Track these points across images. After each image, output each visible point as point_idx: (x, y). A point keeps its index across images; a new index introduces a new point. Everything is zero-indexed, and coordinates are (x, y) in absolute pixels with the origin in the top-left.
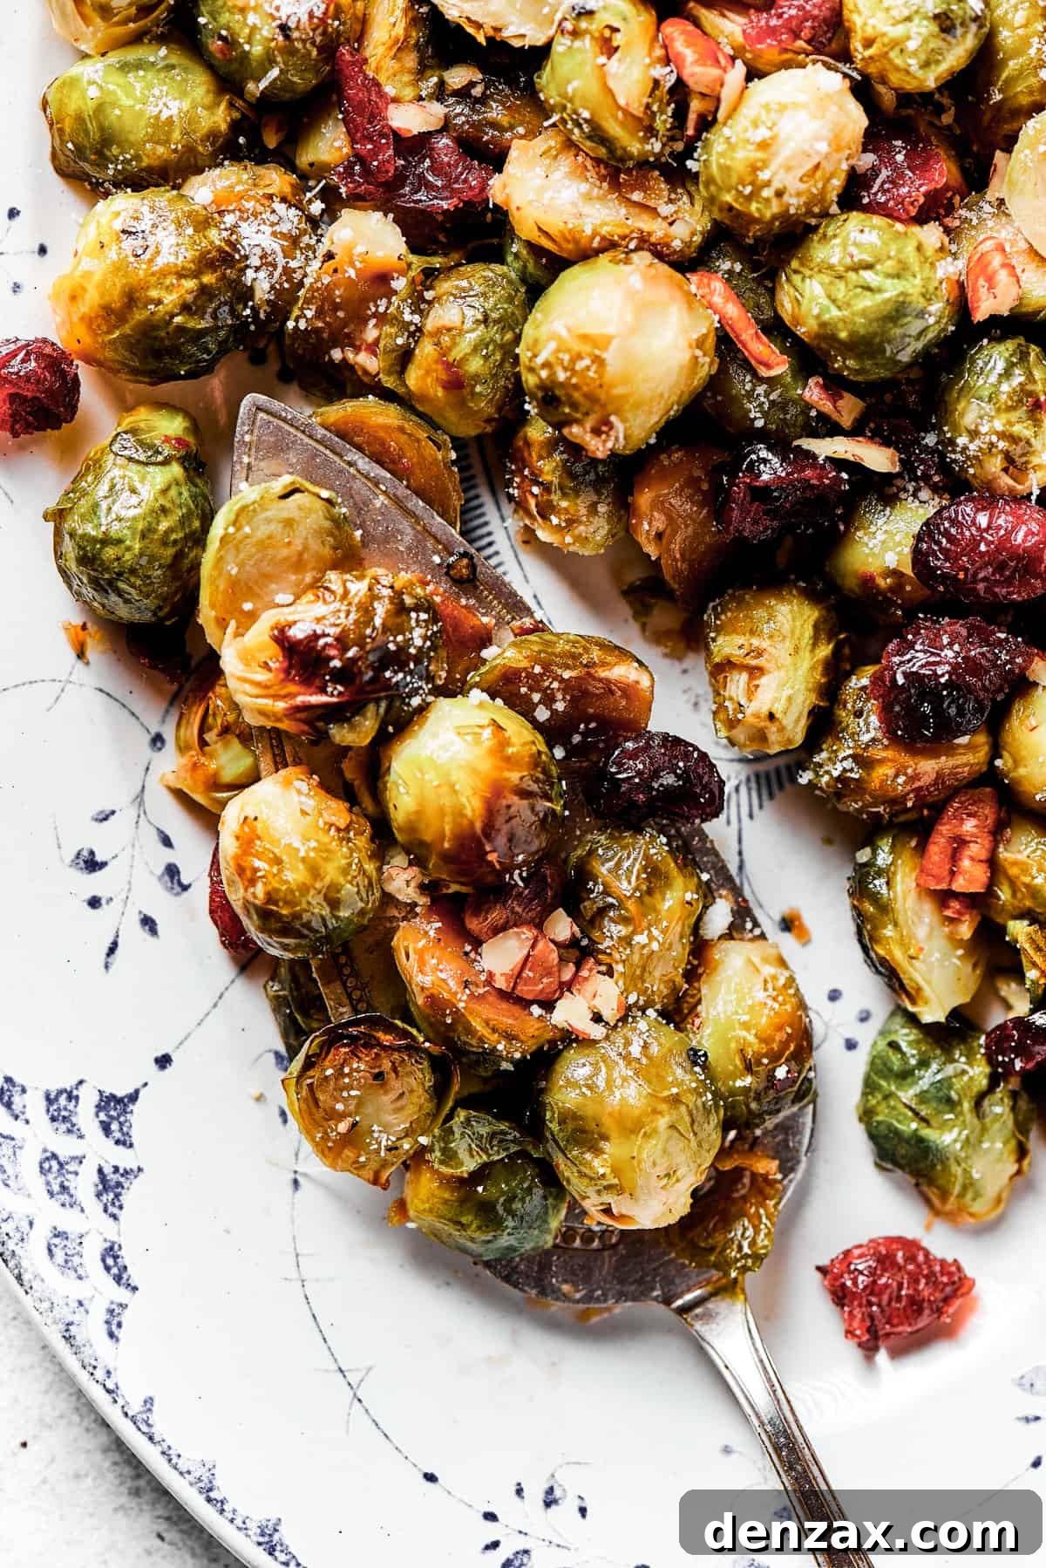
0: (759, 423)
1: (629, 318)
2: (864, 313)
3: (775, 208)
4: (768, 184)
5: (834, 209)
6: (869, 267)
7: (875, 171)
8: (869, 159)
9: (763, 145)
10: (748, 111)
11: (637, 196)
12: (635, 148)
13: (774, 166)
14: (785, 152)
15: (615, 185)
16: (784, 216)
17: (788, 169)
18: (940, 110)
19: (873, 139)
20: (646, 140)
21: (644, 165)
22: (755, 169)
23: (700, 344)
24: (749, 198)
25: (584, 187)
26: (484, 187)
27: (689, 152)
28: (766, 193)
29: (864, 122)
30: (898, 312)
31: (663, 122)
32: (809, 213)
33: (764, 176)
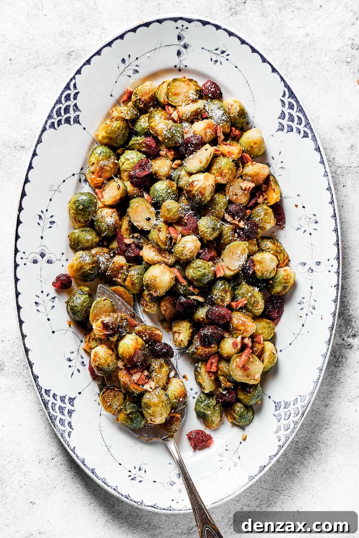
0: (182, 293)
1: (160, 273)
2: (198, 275)
3: (185, 257)
4: (184, 254)
5: (195, 258)
6: (200, 268)
7: (202, 253)
8: (201, 251)
9: (184, 247)
10: (182, 241)
11: (163, 255)
12: (163, 247)
13: (185, 251)
14: (187, 249)
15: (160, 253)
16: (187, 259)
17: (187, 251)
18: (214, 244)
19: (202, 247)
20: (165, 246)
21: (165, 250)
22: (182, 251)
23: (172, 278)
24: (181, 256)
25: (155, 253)
26: (139, 253)
27: (172, 248)
28: (184, 255)
29: (200, 245)
30: (204, 275)
31: (168, 243)
32: (191, 259)
33: (184, 252)
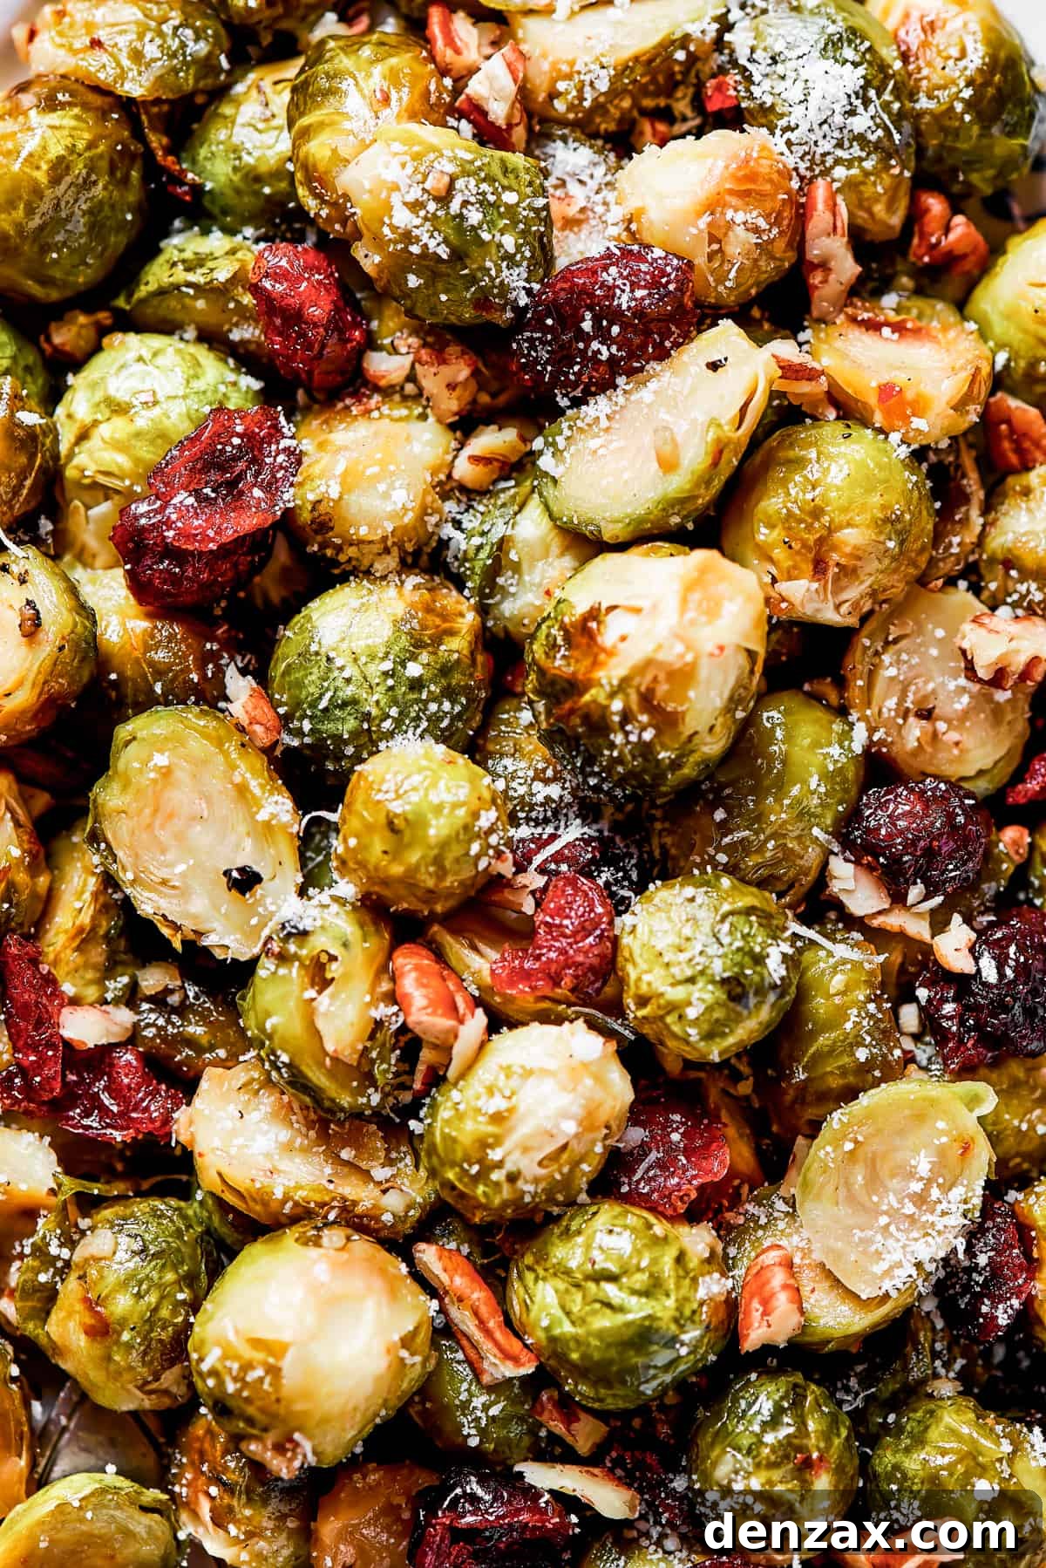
0: (473, 1442)
2: (600, 1334)
3: (506, 1192)
4: (499, 1165)
5: (583, 1198)
6: (613, 1278)
7: (644, 1149)
8: (637, 1135)
9: (497, 1118)
10: (486, 1072)
11: (346, 1154)
12: (345, 1100)
13: (508, 1144)
14: (522, 1130)
15: (324, 1136)
16: (517, 1202)
17: (526, 1150)
18: (736, 1077)
19: (637, 1113)
20: (361, 1091)
21: (357, 1115)
22: (484, 1144)
23: (407, 1342)
24: (476, 1179)
25: (284, 1135)
26: (167, 1120)
27: (412, 1111)
28: (496, 1176)
29: (629, 1096)
30: (644, 1336)
31: (384, 1070)
32: (551, 1200)
33: (495, 1155)
